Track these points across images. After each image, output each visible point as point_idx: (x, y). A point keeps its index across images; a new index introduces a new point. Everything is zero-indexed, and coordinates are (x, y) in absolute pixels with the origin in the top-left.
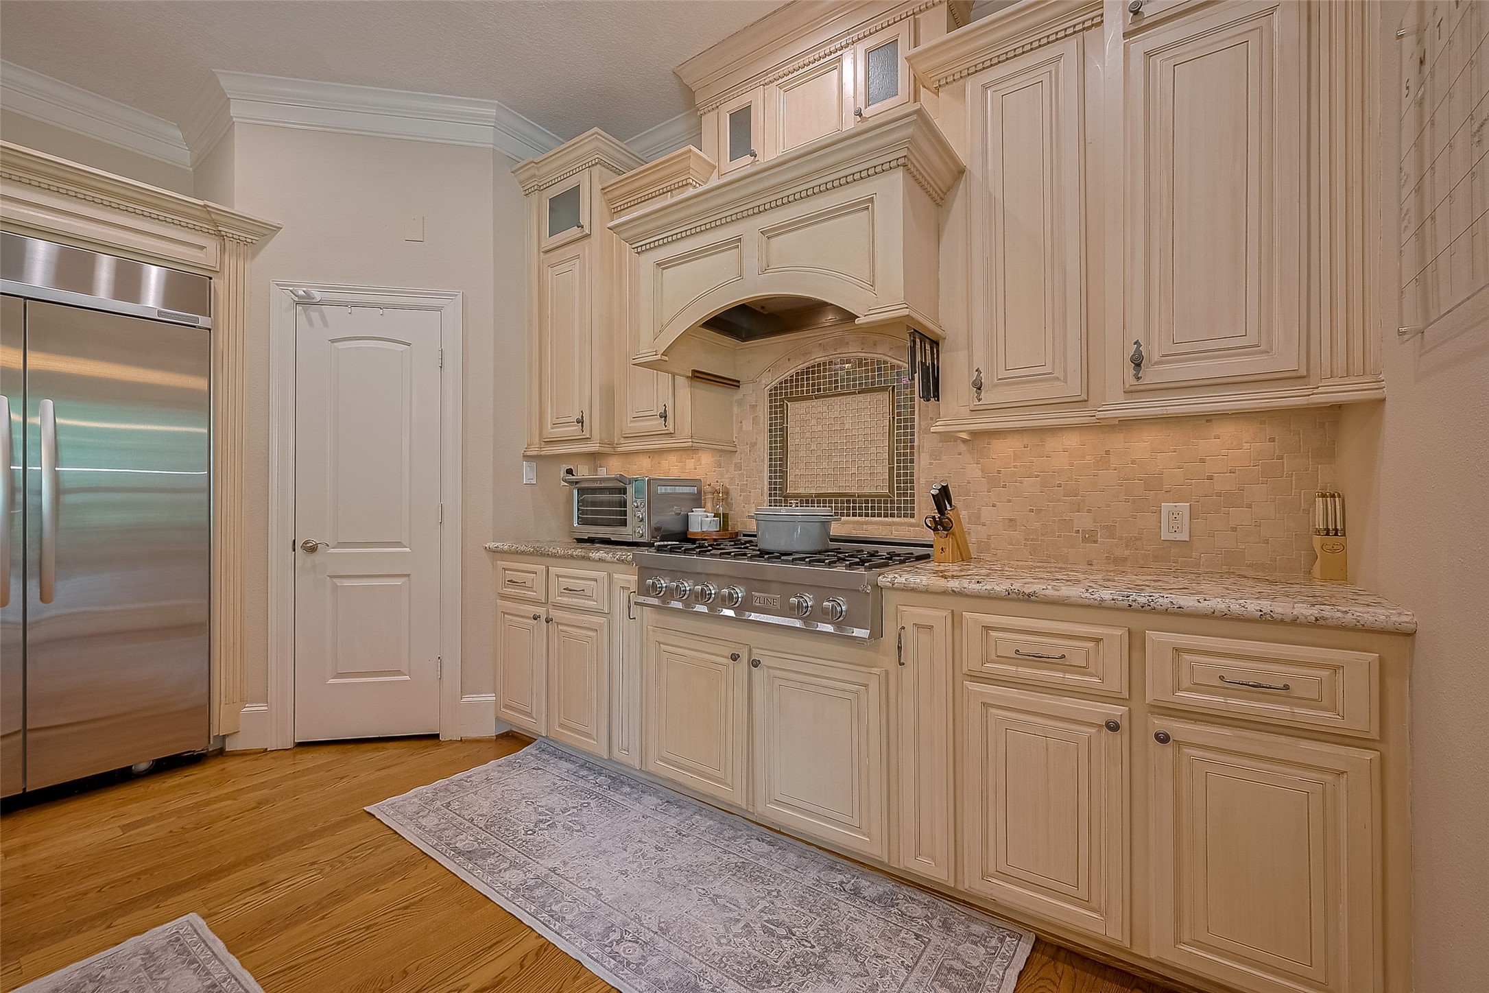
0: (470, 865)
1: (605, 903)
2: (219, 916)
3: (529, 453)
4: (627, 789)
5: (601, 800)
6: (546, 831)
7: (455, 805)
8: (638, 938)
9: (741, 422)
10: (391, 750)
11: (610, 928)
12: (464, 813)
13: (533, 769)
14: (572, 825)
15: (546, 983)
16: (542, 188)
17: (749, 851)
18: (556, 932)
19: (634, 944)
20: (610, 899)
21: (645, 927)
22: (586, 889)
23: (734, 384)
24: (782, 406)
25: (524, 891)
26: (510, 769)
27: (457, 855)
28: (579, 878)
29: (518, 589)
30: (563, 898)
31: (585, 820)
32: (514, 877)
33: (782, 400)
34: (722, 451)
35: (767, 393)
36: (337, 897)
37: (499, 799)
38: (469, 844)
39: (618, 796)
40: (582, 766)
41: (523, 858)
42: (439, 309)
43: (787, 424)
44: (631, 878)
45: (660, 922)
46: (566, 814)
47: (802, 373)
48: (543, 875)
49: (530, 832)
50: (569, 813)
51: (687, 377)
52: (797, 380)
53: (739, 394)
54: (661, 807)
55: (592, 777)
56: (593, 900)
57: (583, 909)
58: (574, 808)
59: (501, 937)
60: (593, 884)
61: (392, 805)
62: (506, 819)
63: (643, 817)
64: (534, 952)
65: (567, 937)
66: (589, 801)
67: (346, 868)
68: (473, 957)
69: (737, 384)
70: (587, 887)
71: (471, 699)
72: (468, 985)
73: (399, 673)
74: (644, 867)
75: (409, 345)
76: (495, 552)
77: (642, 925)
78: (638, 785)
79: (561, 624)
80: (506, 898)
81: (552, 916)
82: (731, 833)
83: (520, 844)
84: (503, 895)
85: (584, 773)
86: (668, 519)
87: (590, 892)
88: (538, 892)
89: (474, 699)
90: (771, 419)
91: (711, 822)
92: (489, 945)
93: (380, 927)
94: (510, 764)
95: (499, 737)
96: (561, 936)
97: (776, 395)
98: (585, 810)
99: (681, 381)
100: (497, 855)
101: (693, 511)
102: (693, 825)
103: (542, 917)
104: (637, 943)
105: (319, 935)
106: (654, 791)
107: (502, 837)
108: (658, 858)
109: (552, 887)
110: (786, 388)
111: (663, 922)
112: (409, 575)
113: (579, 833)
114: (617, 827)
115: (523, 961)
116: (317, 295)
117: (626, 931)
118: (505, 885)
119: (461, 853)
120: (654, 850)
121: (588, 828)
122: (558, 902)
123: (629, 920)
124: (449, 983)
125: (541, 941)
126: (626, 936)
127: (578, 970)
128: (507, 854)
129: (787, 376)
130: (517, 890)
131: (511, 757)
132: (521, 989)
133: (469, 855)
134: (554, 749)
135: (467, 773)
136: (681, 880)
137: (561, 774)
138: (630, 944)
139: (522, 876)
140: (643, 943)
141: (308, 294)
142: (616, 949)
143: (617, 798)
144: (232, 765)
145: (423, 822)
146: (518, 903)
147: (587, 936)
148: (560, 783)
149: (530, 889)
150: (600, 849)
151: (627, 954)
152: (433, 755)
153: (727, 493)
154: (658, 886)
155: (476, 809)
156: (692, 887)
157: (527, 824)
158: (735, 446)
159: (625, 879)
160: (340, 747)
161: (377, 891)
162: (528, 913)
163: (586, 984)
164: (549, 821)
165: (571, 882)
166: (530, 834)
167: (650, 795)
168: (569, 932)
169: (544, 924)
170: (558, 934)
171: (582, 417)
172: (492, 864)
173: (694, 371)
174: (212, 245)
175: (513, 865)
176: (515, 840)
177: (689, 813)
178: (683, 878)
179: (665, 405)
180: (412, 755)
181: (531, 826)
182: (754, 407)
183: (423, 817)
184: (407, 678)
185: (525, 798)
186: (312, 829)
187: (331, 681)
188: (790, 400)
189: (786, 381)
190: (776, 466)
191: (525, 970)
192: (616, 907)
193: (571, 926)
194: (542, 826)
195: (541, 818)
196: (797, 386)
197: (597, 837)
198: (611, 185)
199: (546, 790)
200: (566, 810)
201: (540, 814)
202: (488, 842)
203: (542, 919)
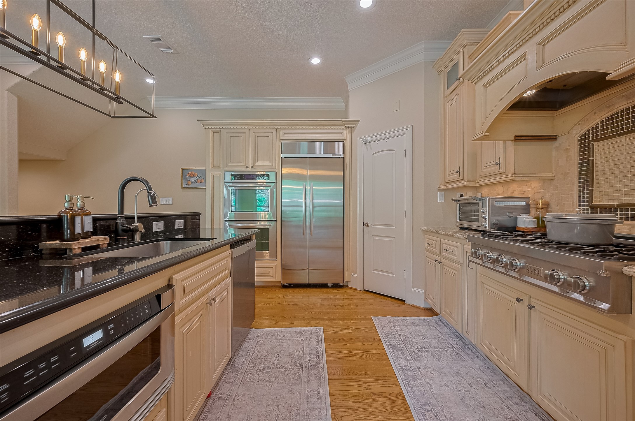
0: (391, 350)
1: (432, 393)
2: (327, 331)
3: (440, 188)
4: (469, 352)
5: (454, 351)
6: (424, 352)
7: (397, 328)
8: (438, 416)
9: (558, 161)
10: (389, 301)
11: (428, 404)
12: (399, 331)
13: (432, 326)
14: (436, 355)
15: (394, 406)
16: (445, 68)
17: (525, 416)
18: (407, 391)
19: (435, 417)
20: (435, 392)
21: (443, 413)
22: (427, 382)
23: (553, 138)
24: (588, 146)
25: (404, 369)
26: (423, 322)
27: (389, 345)
28: (427, 376)
29: (431, 247)
30: (416, 380)
31: (442, 355)
32: (403, 362)
33: (588, 142)
34: (543, 179)
35: (576, 139)
36: (353, 340)
37: (413, 332)
38: (395, 343)
39: (463, 353)
40: (453, 333)
41: (410, 358)
42: (404, 134)
43: (593, 157)
44: (449, 390)
45: (452, 416)
46: (436, 349)
47: (607, 120)
48: (414, 368)
49: (418, 349)
50: (437, 349)
51: (512, 140)
52: (602, 126)
53: (556, 144)
54: (483, 368)
55: (455, 340)
56: (427, 389)
57: (422, 389)
58: (440, 348)
59: (389, 381)
60: (431, 382)
61: (379, 319)
62: (412, 340)
63: (471, 368)
64: (397, 393)
65: (410, 395)
66: (449, 349)
67: (358, 333)
68: (377, 381)
69: (555, 137)
70: (428, 382)
71: (415, 290)
72: (371, 389)
73: (392, 273)
74: (458, 389)
75: (395, 150)
76: (424, 231)
77: (443, 411)
78: (476, 353)
79: (445, 265)
80: (397, 368)
81: (409, 384)
82: (519, 401)
83: (412, 352)
84: (396, 367)
85: (453, 336)
86: (504, 219)
87: (428, 385)
88: (409, 373)
89: (417, 290)
90: (580, 156)
91: (508, 389)
92: (384, 380)
93: (358, 355)
94: (424, 320)
95: (426, 309)
96: (408, 393)
97: (584, 139)
98: (444, 352)
99: (509, 144)
100: (402, 351)
101: (520, 215)
102: (497, 385)
103: (405, 382)
104: (436, 417)
105: (343, 349)
106: (484, 359)
107: (407, 346)
108: (468, 389)
109: (415, 374)
110: (593, 133)
111: (453, 417)
112: (395, 237)
113: (437, 360)
114: (455, 365)
115: (391, 393)
116: (369, 139)
117: (434, 409)
118: (399, 363)
119: (390, 345)
120: (468, 384)
121: (442, 360)
122: (413, 381)
123: (438, 406)
124: (366, 384)
125: (400, 391)
126: (433, 411)
127: (408, 410)
128: (405, 353)
129: (593, 124)
130: (402, 368)
131: (426, 318)
132: (385, 402)
133: (393, 346)
134: (445, 321)
135: (407, 318)
136: (473, 405)
137: (442, 332)
138: (433, 415)
139: (406, 363)
140: (439, 419)
141: (366, 140)
142: (426, 412)
143: (462, 353)
144: (349, 291)
145: (385, 328)
146: (400, 372)
147: (417, 400)
148: (440, 336)
149: (406, 370)
150: (442, 370)
151: (429, 418)
152: (400, 307)
153: (548, 205)
154: (460, 401)
155: (403, 332)
156: (478, 412)
157: (418, 346)
158: (554, 176)
159: (446, 388)
160: (375, 295)
161: (362, 344)
162: (401, 378)
163: (408, 417)
164: (427, 348)
165: (422, 376)
166: (417, 350)
167: (480, 360)
168: (411, 394)
169: (404, 385)
170: (407, 392)
171: (460, 169)
172: (398, 354)
173: (515, 136)
174: (343, 131)
175: (405, 358)
176: (411, 349)
177: (497, 378)
178: (475, 405)
179: (499, 158)
180: (394, 305)
181: (419, 347)
182: (567, 150)
183: (386, 327)
184: (394, 276)
185: (422, 336)
186: (356, 317)
187: (373, 271)
188: (595, 141)
189: (593, 129)
190: (584, 186)
191: (390, 397)
192: (435, 397)
193: (414, 393)
194: (423, 349)
195: (425, 346)
196: (602, 130)
197: (444, 365)
198: (472, 53)
199: (433, 336)
200: (437, 348)
201: (426, 344)
202: (401, 345)
203: (405, 383)
